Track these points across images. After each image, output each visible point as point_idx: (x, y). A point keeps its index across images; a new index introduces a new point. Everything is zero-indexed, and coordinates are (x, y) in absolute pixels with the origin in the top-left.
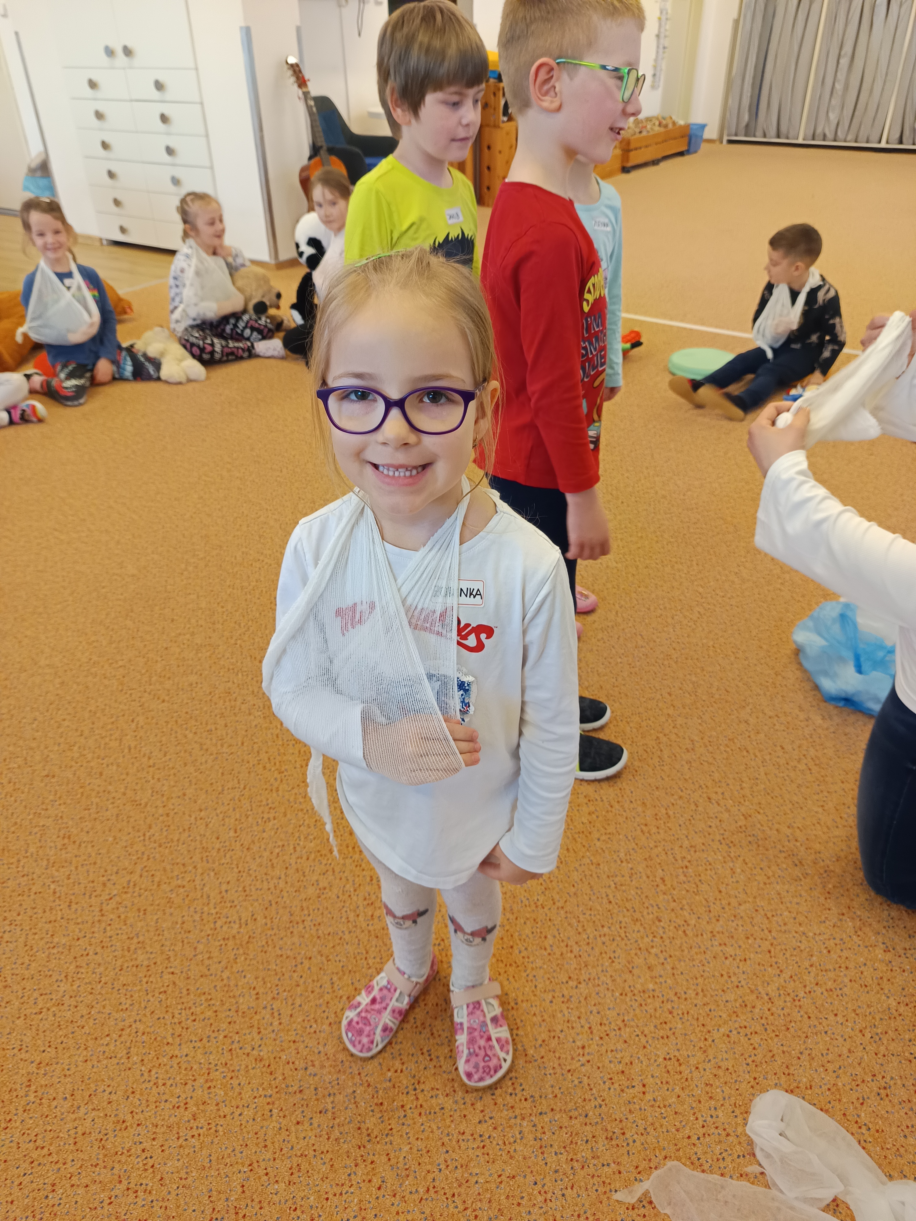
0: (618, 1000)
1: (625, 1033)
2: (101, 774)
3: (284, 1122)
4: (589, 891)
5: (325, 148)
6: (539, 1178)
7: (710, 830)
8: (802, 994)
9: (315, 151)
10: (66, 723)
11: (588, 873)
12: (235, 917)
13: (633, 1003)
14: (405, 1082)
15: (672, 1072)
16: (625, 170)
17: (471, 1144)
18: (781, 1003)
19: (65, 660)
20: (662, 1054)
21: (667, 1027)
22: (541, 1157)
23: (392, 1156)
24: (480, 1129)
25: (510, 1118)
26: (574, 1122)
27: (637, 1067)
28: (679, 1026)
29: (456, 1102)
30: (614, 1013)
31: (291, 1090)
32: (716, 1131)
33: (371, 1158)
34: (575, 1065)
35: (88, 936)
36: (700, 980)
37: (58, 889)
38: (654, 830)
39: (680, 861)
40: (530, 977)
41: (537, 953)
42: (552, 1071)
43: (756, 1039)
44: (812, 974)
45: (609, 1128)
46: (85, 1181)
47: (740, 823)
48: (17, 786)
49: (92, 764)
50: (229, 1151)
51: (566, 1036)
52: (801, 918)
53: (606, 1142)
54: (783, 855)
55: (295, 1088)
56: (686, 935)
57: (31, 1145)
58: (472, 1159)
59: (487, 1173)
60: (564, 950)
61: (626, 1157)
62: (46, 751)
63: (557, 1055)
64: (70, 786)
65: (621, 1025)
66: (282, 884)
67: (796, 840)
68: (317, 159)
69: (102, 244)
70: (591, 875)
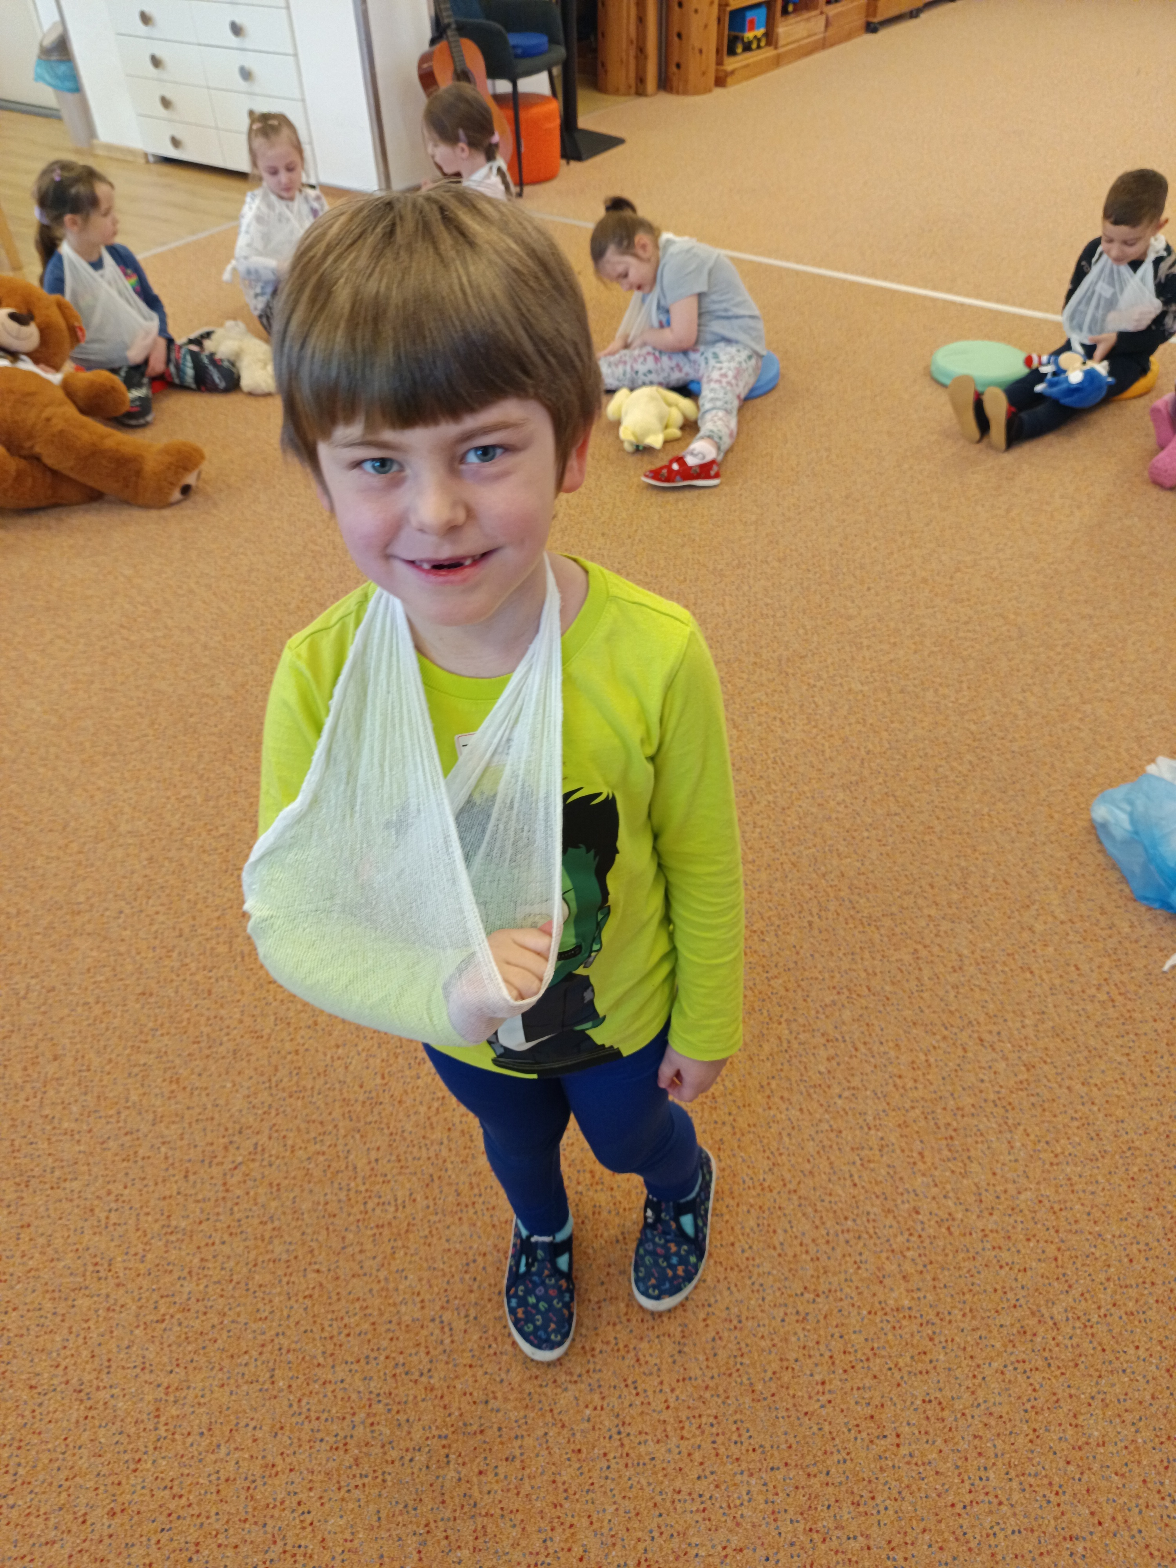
0: (866, 1321)
1: (876, 1365)
2: (210, 992)
3: (464, 1471)
4: (828, 1170)
5: (454, 26)
6: (771, 1553)
7: (983, 1086)
8: (1095, 1318)
9: (439, 31)
10: (161, 918)
11: (826, 1143)
12: (389, 1197)
13: (884, 1325)
14: (607, 1423)
15: (933, 1420)
16: (871, 28)
17: (688, 1506)
18: (1069, 1330)
19: (151, 824)
20: (919, 1393)
21: (927, 1358)
22: (773, 1525)
23: (594, 1519)
24: (700, 1487)
25: (735, 1474)
26: (813, 1480)
27: (888, 1413)
28: (942, 1357)
29: (669, 1451)
30: (861, 1339)
31: (470, 1429)
32: (986, 1499)
33: (569, 1520)
34: (814, 1406)
35: (213, 1218)
36: (968, 1296)
37: (170, 1153)
38: (910, 1084)
39: (943, 1129)
40: (756, 1287)
41: (765, 1254)
42: (785, 1414)
43: (1037, 1377)
44: (1109, 1291)
45: (855, 1490)
46: (234, 1540)
47: (1021, 1077)
48: (108, 1008)
49: (198, 978)
50: (401, 1507)
51: (801, 1367)
52: (1097, 1214)
53: (852, 1508)
54: (1076, 1124)
55: (475, 1428)
56: (951, 1233)
57: (167, 1492)
58: (690, 1526)
59: (709, 1544)
60: (798, 1249)
61: (875, 1528)
62: (138, 958)
63: (791, 1392)
64: (173, 1009)
65: (870, 1354)
66: (444, 1153)
67: (1093, 1103)
68: (442, 44)
69: (147, 162)
70: (831, 1147)
